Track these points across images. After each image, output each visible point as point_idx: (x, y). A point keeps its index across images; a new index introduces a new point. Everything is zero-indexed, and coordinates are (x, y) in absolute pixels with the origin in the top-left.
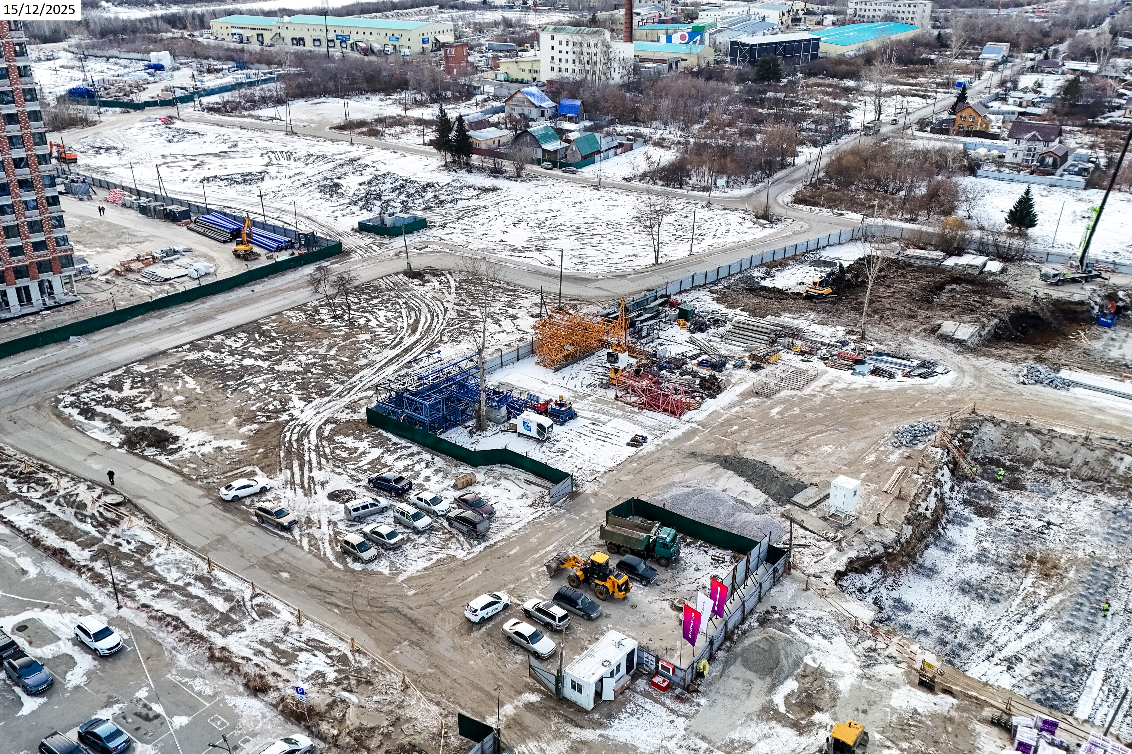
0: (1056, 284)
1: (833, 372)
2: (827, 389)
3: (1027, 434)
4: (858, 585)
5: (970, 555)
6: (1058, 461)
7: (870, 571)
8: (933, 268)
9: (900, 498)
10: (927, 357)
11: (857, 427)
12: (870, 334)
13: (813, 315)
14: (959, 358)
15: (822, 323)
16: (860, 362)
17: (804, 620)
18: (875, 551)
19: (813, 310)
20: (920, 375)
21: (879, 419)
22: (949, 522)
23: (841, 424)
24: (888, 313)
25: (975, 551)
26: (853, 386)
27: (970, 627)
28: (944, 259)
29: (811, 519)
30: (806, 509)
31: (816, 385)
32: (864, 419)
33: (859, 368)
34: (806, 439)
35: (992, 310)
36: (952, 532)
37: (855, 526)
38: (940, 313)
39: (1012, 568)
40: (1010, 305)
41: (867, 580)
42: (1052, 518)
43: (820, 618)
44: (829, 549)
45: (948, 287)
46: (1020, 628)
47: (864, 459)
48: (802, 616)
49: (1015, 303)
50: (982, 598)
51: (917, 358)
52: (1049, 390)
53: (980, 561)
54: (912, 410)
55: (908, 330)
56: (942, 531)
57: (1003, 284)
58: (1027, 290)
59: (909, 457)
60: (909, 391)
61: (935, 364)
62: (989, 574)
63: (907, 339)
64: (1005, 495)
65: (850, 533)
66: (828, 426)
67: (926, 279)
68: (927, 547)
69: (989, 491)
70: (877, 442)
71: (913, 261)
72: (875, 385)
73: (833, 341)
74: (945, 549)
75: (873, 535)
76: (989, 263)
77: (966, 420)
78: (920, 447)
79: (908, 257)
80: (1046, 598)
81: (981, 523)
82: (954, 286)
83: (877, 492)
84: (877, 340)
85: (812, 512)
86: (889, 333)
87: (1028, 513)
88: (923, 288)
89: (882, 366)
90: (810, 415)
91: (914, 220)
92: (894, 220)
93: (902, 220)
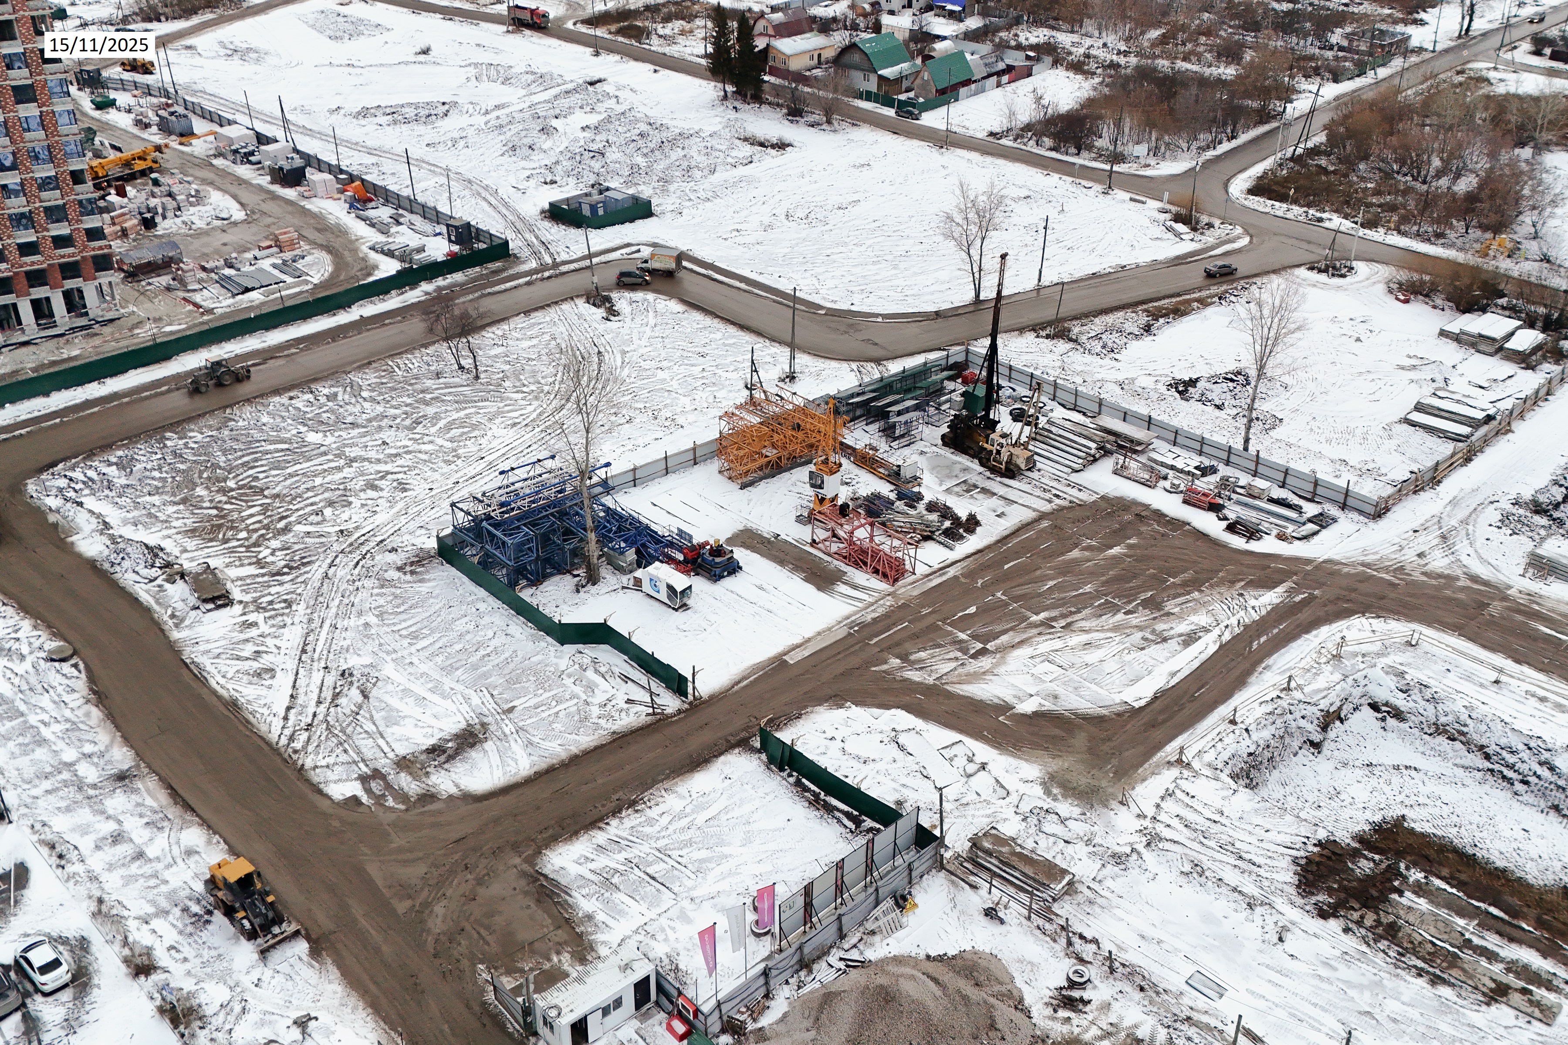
16: (1217, 507)
20: (1305, 538)
73: (1192, 465)
76: (1520, 333)
91: (1439, 235)
92: (1404, 234)
93: (1418, 235)
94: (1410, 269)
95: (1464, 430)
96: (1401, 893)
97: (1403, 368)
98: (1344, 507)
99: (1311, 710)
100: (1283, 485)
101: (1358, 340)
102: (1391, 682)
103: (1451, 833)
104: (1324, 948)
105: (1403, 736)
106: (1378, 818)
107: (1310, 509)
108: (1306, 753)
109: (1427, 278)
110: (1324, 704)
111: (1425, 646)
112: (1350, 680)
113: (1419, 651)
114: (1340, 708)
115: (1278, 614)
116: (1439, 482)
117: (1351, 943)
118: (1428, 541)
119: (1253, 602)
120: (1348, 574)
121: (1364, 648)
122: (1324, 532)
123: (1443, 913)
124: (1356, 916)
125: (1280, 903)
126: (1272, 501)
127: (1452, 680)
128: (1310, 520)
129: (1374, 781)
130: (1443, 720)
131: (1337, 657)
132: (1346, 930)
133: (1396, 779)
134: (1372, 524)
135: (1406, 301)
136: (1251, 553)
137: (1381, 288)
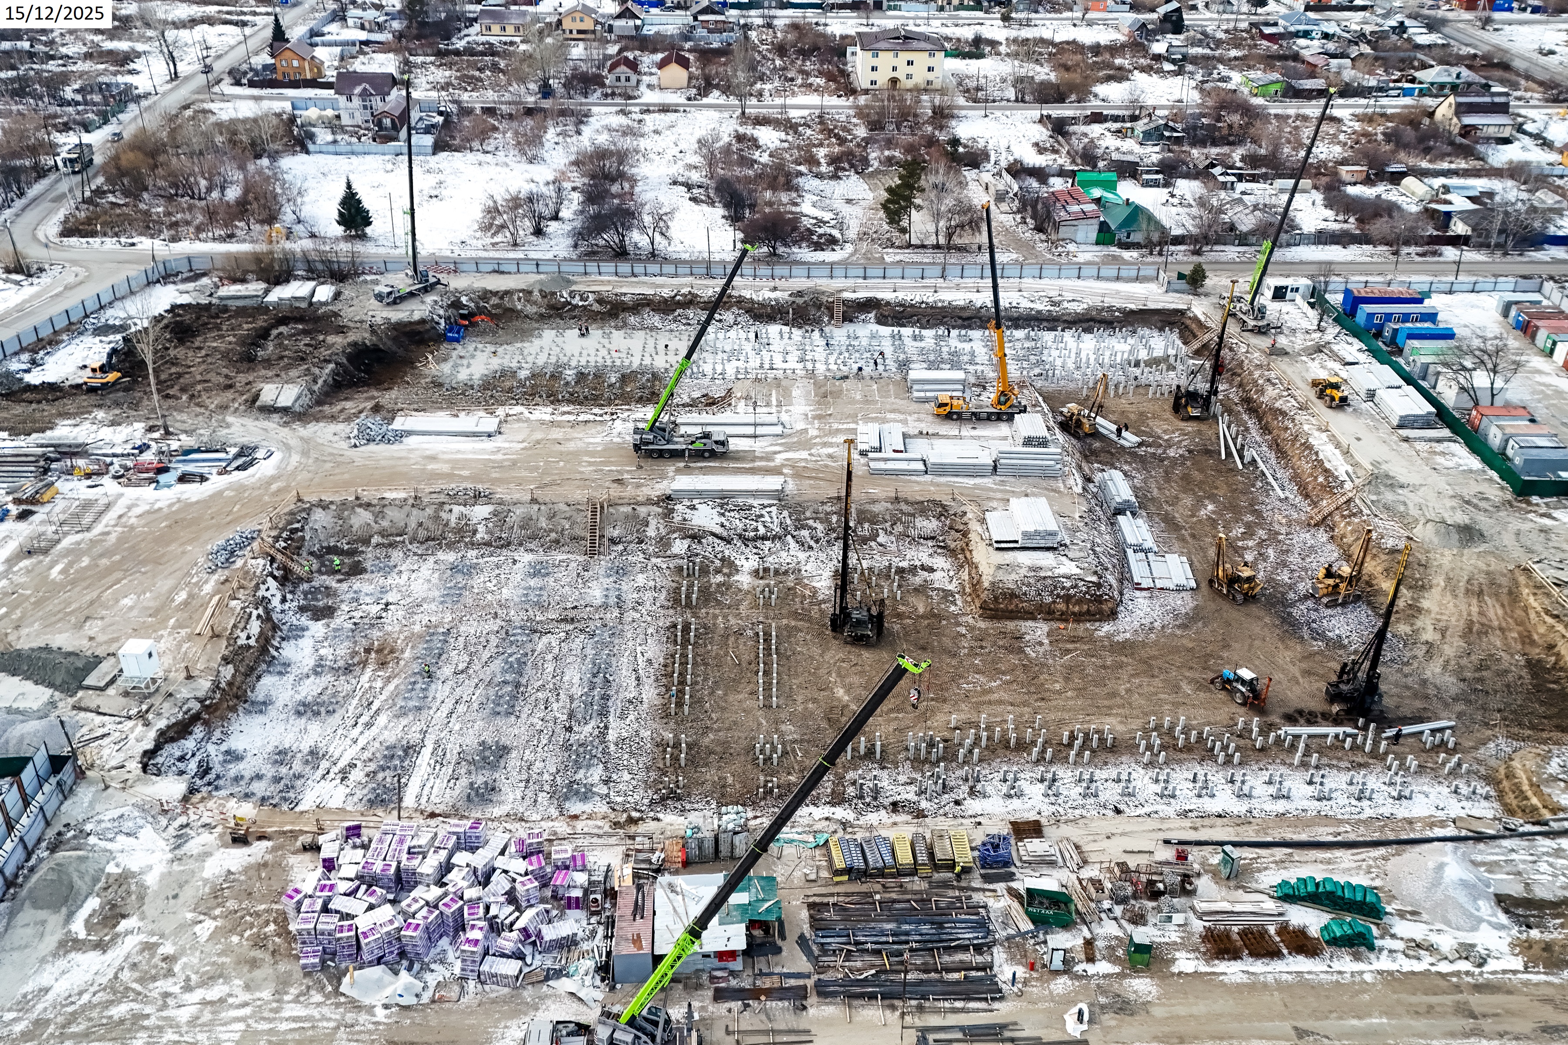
0: (394, 303)
1: (132, 493)
2: (124, 520)
3: (358, 510)
4: (178, 754)
5: (306, 670)
6: (394, 531)
7: (191, 733)
8: (254, 308)
9: (216, 636)
10: (245, 440)
11: (166, 559)
12: (177, 425)
13: (100, 414)
14: (285, 432)
15: (113, 423)
16: (166, 470)
17: (103, 825)
18: (189, 710)
19: (100, 406)
20: (237, 468)
21: (190, 542)
22: (283, 639)
23: (144, 563)
24: (199, 387)
25: (312, 663)
26: (156, 507)
27: (306, 750)
28: (267, 292)
29: (111, 700)
30: (102, 689)
31: (110, 517)
32: (173, 547)
33: (163, 478)
34: (99, 597)
35: (325, 353)
36: (289, 651)
37: (163, 690)
38: (263, 372)
39: (348, 669)
40: (345, 342)
41: (189, 744)
42: (391, 597)
43: (122, 816)
44: (132, 730)
45: (274, 332)
46: (355, 733)
47: (173, 600)
48: (100, 822)
49: (352, 337)
50: (318, 713)
51: (235, 445)
52: (383, 447)
53: (316, 673)
54: (229, 518)
55: (224, 408)
56: (275, 654)
57: (336, 315)
58: (364, 318)
59: (226, 580)
60: (226, 493)
61: (255, 449)
62: (323, 685)
63: (224, 420)
64: (345, 586)
65: (157, 700)
66: (127, 570)
67: (246, 326)
68: (259, 678)
69: (327, 588)
70: (188, 574)
71: (229, 303)
72: (184, 497)
73: (128, 448)
74: (280, 673)
75: (184, 693)
76: (318, 289)
77: (292, 513)
78: (239, 563)
79: (221, 298)
80: (382, 689)
81: (318, 628)
82: (282, 329)
83: (189, 638)
84: (186, 432)
85: (111, 691)
86: (201, 418)
87: (368, 600)
88: (242, 342)
89: (191, 468)
90: (104, 562)
92: (206, 241)
93: (215, 239)
107: (232, 449)
128: (236, 455)
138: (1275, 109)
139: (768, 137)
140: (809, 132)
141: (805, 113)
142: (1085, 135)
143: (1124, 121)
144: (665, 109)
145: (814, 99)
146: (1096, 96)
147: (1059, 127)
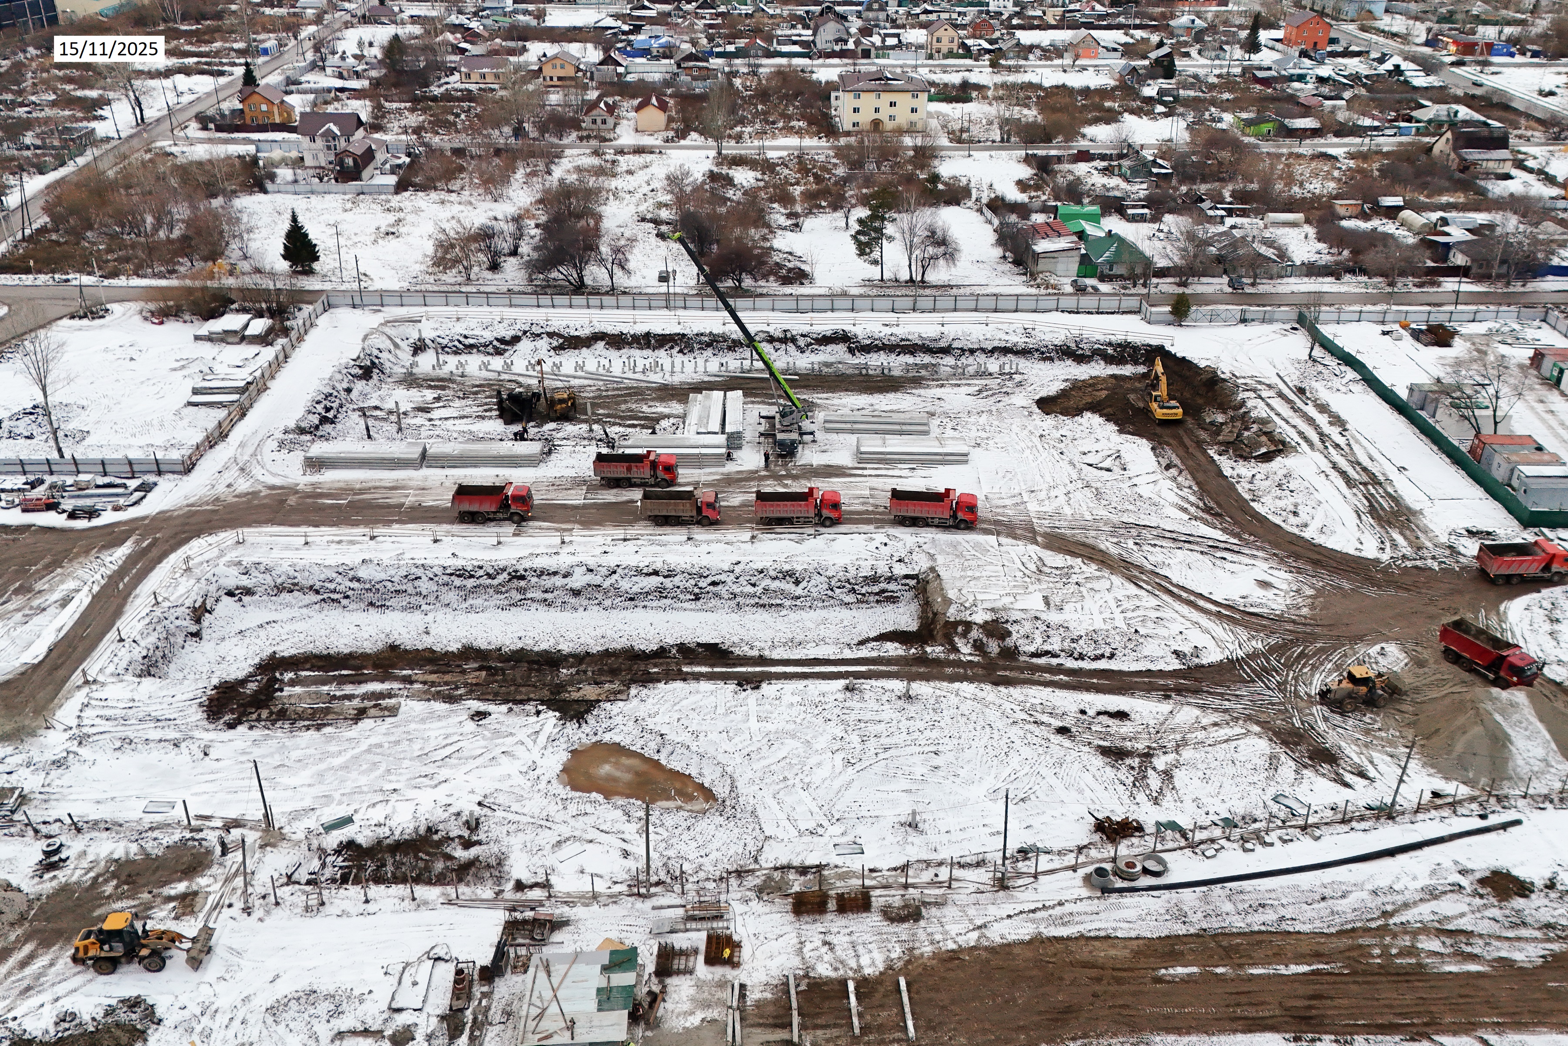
16: (55, 506)
20: (135, 504)
76: (253, 322)
89: (84, 503)
91: (172, 272)
92: (144, 276)
93: (155, 276)
94: (156, 300)
95: (235, 397)
96: (282, 690)
97: (175, 370)
98: (159, 473)
99: (180, 611)
100: (105, 474)
101: (132, 359)
102: (234, 571)
103: (310, 648)
104: (239, 744)
105: (258, 605)
106: (257, 660)
107: (133, 484)
108: (191, 643)
109: (171, 303)
110: (189, 603)
111: (250, 539)
112: (203, 581)
113: (247, 544)
114: (204, 603)
115: (131, 560)
116: (227, 436)
117: (257, 733)
118: (231, 475)
119: (109, 559)
120: (178, 516)
121: (206, 556)
122: (150, 495)
123: (313, 688)
124: (254, 716)
125: (197, 734)
126: (98, 487)
127: (276, 554)
128: (136, 490)
129: (247, 641)
130: (279, 581)
131: (188, 569)
132: (251, 728)
133: (262, 633)
134: (185, 478)
135: (162, 323)
136: (96, 528)
137: (138, 318)
138: (1266, 147)
139: (744, 177)
140: (786, 171)
141: (784, 153)
142: (1070, 172)
143: (1111, 159)
144: (639, 150)
145: (793, 141)
146: (1084, 136)
147: (1043, 166)
